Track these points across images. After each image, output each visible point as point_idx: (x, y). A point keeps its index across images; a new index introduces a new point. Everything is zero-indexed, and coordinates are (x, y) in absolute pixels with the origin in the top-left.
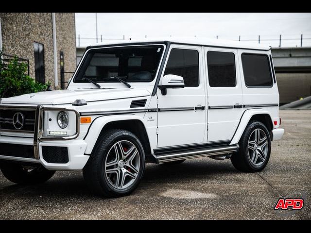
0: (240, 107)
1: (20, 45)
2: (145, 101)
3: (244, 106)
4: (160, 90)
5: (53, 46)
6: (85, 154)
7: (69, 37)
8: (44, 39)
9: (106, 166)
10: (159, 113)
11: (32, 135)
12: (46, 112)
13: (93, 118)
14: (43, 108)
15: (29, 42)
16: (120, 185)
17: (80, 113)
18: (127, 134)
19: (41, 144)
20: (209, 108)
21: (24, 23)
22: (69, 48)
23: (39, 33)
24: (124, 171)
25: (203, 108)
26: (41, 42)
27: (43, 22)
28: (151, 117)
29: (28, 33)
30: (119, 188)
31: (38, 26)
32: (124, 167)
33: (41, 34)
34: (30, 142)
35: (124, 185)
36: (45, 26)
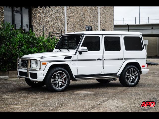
0: (122, 59)
1: (78, 28)
2: (71, 57)
3: (124, 59)
4: (79, 53)
5: (98, 27)
6: (43, 76)
7: (109, 21)
8: (92, 24)
9: (52, 80)
10: (78, 61)
11: (27, 69)
12: (32, 60)
13: (47, 63)
14: (31, 59)
15: (83, 26)
16: (58, 88)
17: (42, 61)
18: (61, 69)
19: (29, 72)
20: (104, 60)
21: (80, 17)
22: (109, 27)
23: (89, 21)
24: (60, 82)
25: (101, 60)
26: (90, 26)
27: (92, 16)
28: (74, 63)
29: (82, 22)
30: (58, 89)
31: (89, 18)
32: (61, 81)
33: (91, 21)
34: (26, 71)
35: (60, 88)
36: (93, 17)
